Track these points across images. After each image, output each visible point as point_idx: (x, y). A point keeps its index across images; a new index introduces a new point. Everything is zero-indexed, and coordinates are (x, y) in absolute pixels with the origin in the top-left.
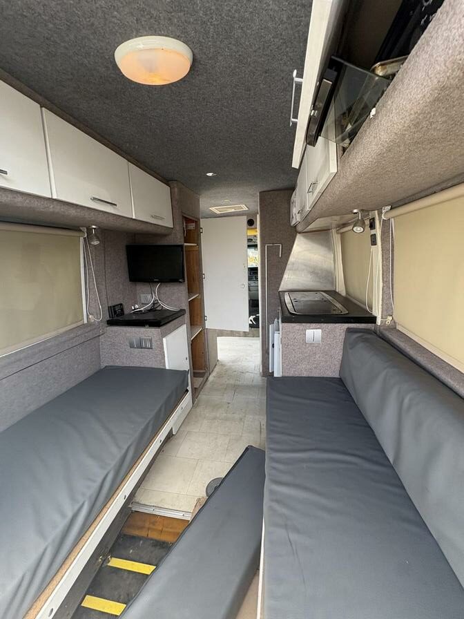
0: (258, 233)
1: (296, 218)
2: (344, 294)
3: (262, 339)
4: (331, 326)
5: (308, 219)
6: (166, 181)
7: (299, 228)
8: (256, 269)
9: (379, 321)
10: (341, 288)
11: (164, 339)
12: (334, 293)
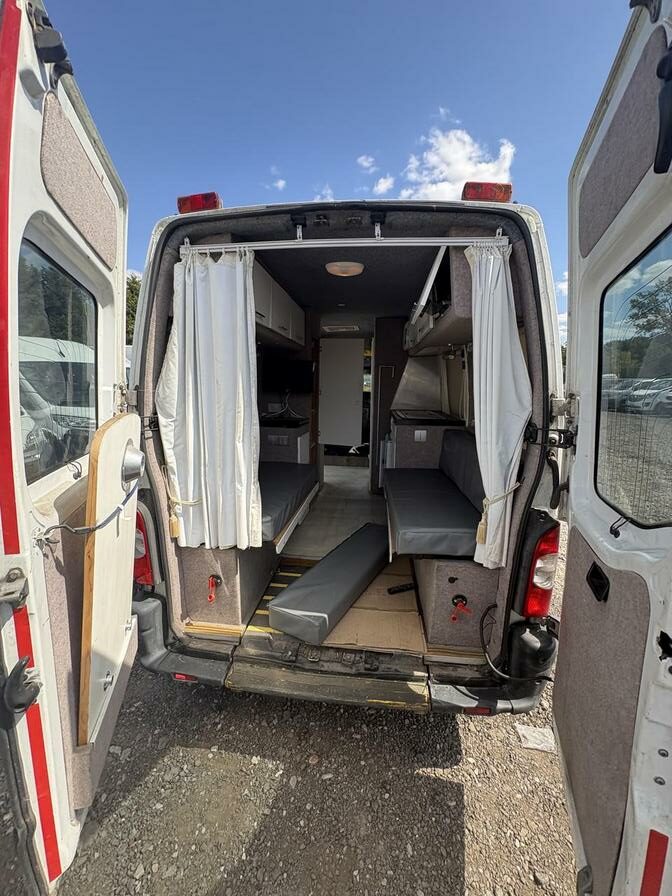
0: (372, 354)
1: (409, 345)
2: (448, 413)
3: (372, 469)
4: (433, 427)
5: (418, 347)
6: (303, 306)
7: (411, 353)
8: (369, 393)
9: (467, 424)
10: (446, 410)
11: (299, 439)
12: (441, 412)
